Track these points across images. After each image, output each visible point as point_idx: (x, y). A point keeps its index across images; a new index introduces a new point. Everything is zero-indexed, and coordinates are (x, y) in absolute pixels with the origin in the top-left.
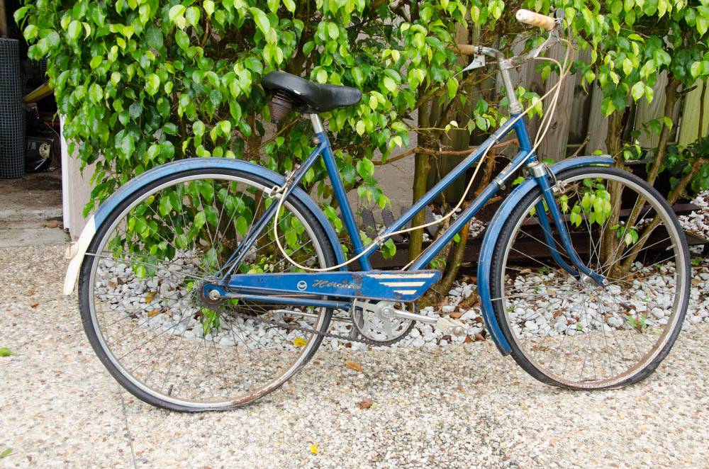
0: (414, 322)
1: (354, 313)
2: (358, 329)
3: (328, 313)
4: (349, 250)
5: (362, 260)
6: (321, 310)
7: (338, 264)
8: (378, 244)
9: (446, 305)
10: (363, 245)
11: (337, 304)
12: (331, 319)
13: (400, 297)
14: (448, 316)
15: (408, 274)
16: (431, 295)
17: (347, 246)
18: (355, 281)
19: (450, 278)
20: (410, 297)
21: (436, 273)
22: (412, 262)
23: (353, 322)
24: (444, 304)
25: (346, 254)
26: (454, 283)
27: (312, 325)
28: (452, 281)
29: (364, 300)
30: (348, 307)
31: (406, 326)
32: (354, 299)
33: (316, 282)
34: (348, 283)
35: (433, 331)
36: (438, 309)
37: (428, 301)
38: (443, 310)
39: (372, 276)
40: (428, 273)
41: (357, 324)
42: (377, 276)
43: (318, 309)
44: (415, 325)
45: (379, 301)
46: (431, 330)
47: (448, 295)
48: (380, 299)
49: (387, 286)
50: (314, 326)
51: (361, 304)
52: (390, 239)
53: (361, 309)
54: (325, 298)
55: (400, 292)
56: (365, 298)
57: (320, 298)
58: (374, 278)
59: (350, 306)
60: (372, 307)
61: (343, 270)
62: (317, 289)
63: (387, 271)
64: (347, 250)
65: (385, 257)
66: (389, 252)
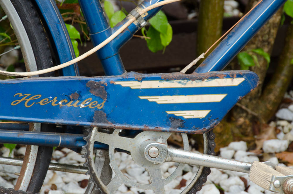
0: (206, 171)
1: (92, 156)
2: (99, 186)
3: (42, 156)
4: (82, 35)
5: (106, 54)
6: (28, 151)
7: (59, 63)
8: (136, 23)
9: (269, 138)
10: (107, 24)
11: (60, 138)
12: (47, 168)
13: (179, 124)
14: (274, 160)
15: (193, 79)
16: (241, 120)
17: (77, 26)
18: (94, 92)
19: (278, 86)
20: (197, 122)
21: (248, 76)
22: (202, 56)
23: (91, 172)
24: (266, 136)
25: (75, 43)
26: (286, 96)
27: (12, 180)
28: (282, 92)
29: (111, 131)
30: (79, 144)
31: (191, 178)
32: (91, 128)
33: (18, 98)
34: (80, 98)
35: (246, 189)
36: (255, 146)
37: (236, 131)
38: (265, 148)
39: (124, 84)
40: (232, 77)
41: (98, 176)
42: (134, 85)
43: (23, 151)
44: (210, 177)
45: (139, 131)
46: (243, 187)
47: (275, 119)
48: (142, 127)
49: (155, 103)
50: (15, 182)
51: (104, 138)
52: (160, 14)
53: (105, 148)
54: (36, 127)
55: (178, 113)
56: (113, 125)
57: (26, 127)
58: (129, 89)
59: (85, 142)
60: (125, 142)
61: (70, 74)
62: (20, 109)
63: (154, 75)
64: (77, 34)
65: (152, 49)
66: (159, 39)
